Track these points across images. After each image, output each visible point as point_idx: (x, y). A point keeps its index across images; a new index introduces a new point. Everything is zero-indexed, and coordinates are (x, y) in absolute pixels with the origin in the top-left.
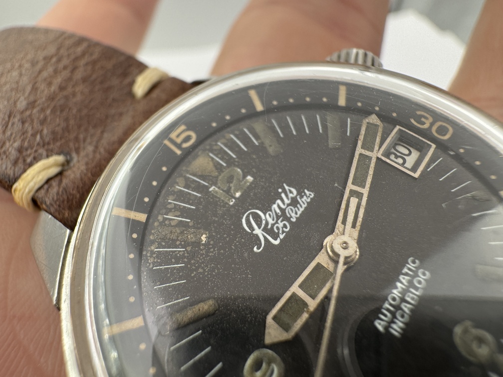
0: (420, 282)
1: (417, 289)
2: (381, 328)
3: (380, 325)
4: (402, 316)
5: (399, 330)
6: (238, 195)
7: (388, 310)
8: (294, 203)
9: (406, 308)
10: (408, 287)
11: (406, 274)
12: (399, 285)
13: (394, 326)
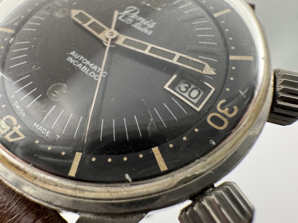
0: (92, 74)
1: (89, 72)
2: (71, 53)
3: (73, 53)
4: (75, 63)
5: (69, 60)
6: (148, 5)
7: (80, 58)
8: (144, 26)
9: (80, 65)
10: (90, 69)
11: (97, 69)
12: (92, 65)
13: (71, 59)
